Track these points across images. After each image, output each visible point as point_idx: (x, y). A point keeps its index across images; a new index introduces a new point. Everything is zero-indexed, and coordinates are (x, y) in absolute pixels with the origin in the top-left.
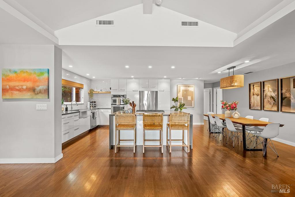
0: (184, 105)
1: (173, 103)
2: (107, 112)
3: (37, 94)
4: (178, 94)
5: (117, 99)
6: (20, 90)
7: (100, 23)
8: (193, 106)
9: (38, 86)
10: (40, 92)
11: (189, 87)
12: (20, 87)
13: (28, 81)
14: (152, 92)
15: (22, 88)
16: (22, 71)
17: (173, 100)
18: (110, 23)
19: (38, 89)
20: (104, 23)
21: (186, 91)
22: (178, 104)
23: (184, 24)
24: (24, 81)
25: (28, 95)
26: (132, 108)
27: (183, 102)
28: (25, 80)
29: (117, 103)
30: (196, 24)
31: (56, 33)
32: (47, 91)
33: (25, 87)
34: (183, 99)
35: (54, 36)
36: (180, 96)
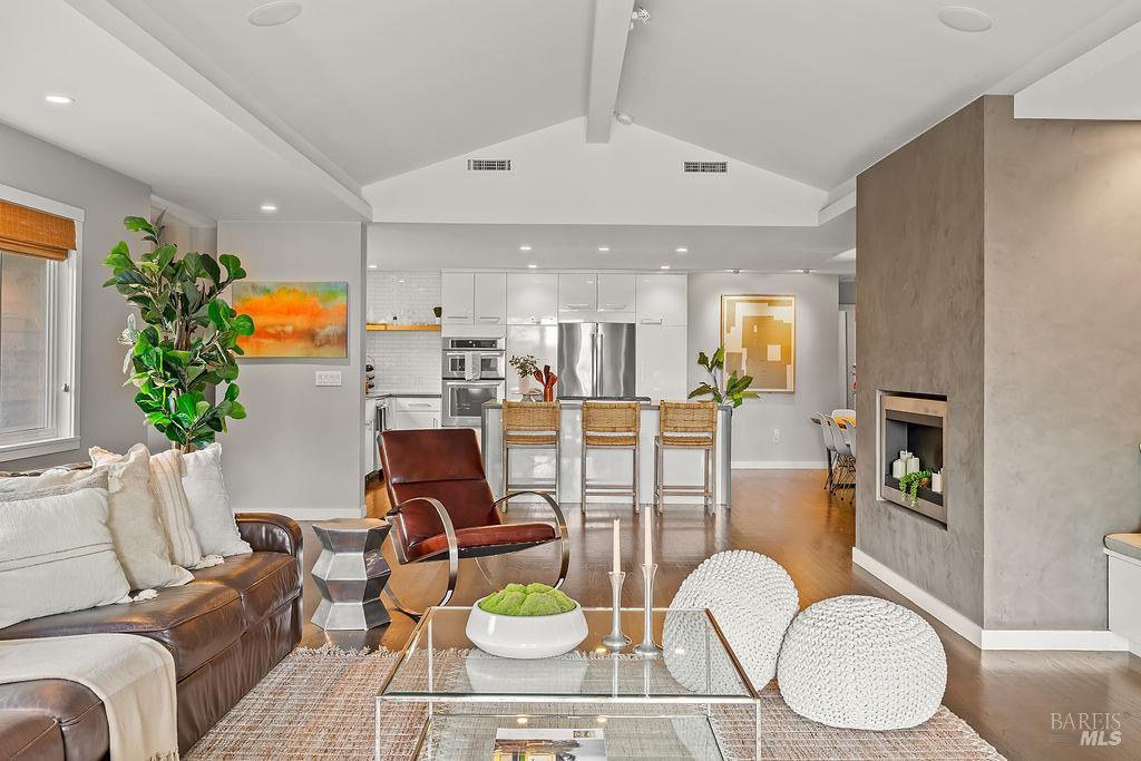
0: (748, 381)
1: (703, 376)
2: (427, 408)
3: (320, 345)
4: (726, 335)
5: (468, 355)
6: (278, 336)
7: (479, 165)
8: (790, 388)
9: (324, 327)
10: (328, 341)
11: (771, 303)
12: (279, 329)
13: (298, 314)
14: (615, 328)
15: (284, 332)
16: (284, 288)
17: (703, 360)
18: (502, 165)
19: (323, 333)
20: (490, 166)
21: (761, 321)
22: (723, 379)
23: (691, 167)
24: (289, 313)
25: (297, 349)
26: (542, 388)
27: (744, 370)
28: (292, 311)
29: (468, 374)
30: (723, 167)
31: (366, 190)
32: (343, 339)
33: (289, 329)
34: (744, 358)
35: (361, 199)
36: (734, 342)
